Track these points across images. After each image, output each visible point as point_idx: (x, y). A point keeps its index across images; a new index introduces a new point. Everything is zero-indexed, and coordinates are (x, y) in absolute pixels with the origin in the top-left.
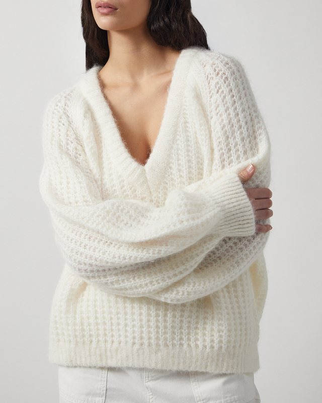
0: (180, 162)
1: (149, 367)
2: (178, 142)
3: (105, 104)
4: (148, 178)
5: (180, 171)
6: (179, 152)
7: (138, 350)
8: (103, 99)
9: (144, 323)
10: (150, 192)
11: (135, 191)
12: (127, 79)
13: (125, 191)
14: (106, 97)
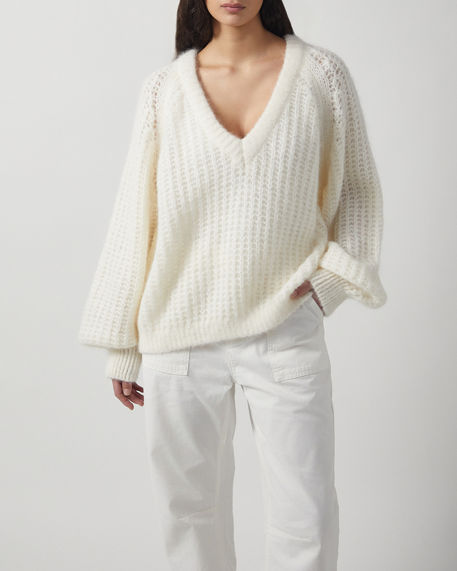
0: (279, 141)
1: (242, 336)
2: (281, 123)
3: (198, 85)
4: (244, 150)
5: (277, 148)
6: (280, 132)
7: (229, 322)
8: (196, 80)
9: (232, 295)
10: (244, 165)
11: (230, 162)
12: (228, 61)
13: (220, 162)
14: (200, 78)
